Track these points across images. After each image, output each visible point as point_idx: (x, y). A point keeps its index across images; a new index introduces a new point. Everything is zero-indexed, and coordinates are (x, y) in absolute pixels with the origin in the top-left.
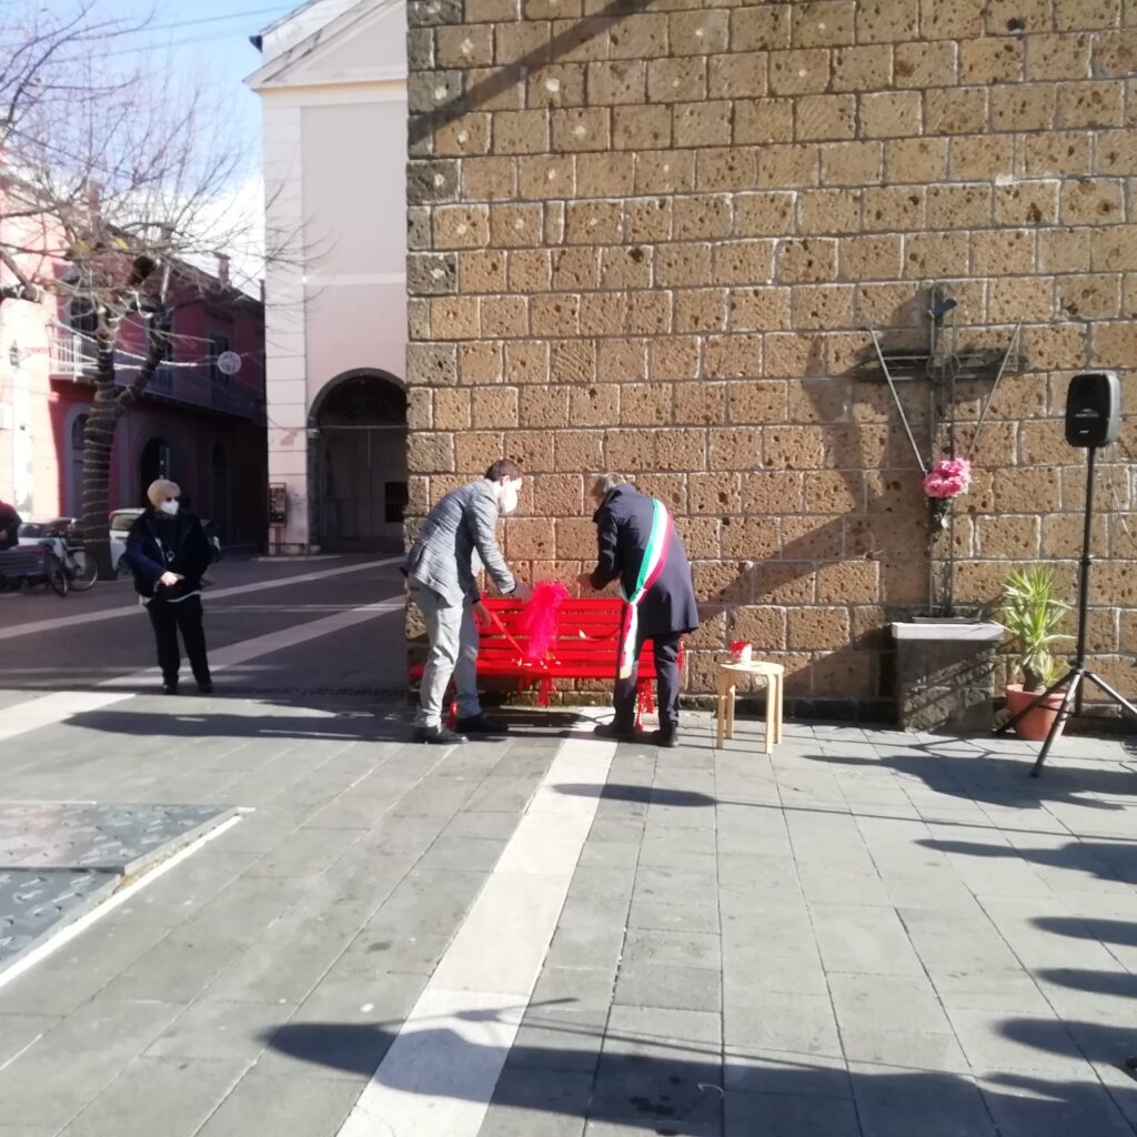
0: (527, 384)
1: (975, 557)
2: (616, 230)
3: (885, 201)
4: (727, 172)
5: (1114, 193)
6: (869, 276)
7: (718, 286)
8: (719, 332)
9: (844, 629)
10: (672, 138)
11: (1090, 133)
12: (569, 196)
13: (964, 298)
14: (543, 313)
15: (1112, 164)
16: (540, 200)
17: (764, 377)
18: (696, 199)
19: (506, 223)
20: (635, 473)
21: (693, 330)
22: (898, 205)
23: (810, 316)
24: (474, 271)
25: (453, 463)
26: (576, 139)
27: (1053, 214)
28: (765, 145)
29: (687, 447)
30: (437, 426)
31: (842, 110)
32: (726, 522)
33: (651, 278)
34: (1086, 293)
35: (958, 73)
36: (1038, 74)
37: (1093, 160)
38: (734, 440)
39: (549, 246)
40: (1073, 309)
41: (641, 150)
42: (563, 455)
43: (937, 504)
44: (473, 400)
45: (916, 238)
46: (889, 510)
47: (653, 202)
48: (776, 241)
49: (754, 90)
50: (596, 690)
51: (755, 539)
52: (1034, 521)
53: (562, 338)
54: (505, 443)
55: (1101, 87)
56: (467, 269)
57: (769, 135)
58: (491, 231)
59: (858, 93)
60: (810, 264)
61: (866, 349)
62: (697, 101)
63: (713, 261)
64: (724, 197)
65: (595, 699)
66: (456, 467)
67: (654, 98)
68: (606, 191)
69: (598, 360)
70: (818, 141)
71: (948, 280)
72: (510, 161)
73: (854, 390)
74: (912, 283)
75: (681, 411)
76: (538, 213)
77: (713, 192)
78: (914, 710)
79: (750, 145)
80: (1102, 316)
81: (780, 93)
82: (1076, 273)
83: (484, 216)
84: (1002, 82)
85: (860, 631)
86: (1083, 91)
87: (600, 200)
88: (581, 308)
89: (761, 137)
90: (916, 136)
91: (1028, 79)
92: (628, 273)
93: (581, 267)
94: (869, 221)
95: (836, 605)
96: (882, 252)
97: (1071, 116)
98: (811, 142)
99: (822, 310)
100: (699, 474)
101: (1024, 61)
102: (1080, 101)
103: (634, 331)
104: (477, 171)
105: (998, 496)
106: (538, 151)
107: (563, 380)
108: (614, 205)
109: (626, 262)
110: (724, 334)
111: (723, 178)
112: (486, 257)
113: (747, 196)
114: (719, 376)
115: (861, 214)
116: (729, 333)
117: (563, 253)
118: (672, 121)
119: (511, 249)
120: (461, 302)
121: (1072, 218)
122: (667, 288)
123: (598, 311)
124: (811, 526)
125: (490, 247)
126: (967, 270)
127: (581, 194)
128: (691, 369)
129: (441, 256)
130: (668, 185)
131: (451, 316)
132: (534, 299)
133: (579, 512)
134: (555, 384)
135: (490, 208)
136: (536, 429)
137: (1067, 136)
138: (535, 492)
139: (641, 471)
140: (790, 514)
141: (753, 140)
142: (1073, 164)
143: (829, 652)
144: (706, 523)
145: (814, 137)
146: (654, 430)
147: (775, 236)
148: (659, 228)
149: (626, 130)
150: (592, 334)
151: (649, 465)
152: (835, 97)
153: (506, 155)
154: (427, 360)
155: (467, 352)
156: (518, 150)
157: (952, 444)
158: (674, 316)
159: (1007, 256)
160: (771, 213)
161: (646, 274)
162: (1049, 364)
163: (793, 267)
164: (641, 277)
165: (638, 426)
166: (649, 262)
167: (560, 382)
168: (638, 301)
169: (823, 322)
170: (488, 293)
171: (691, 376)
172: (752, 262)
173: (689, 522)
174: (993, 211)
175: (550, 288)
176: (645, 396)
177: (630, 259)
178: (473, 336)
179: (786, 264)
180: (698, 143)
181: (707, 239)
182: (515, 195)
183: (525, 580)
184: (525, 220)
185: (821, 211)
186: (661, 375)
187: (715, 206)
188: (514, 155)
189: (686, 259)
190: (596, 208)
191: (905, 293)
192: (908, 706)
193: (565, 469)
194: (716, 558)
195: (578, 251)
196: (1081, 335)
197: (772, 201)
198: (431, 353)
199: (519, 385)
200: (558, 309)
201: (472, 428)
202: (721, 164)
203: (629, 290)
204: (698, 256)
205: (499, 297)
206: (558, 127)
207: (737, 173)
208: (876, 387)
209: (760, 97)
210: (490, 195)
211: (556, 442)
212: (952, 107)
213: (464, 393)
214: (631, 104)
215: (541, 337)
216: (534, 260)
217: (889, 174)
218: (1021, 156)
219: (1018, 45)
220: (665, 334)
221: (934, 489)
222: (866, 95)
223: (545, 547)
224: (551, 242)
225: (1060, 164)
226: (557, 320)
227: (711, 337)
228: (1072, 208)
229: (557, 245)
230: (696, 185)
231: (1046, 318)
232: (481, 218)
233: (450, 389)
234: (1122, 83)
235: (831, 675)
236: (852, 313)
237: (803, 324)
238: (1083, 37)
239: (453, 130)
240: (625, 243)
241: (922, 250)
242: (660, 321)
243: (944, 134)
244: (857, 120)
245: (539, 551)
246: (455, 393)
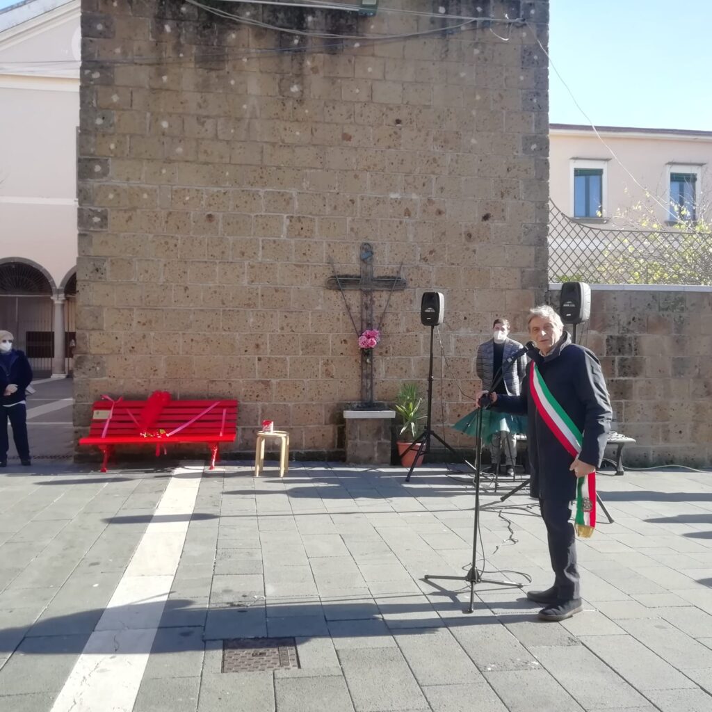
0: (149, 282)
1: (382, 378)
2: (200, 203)
3: (338, 201)
4: (259, 179)
5: (443, 207)
6: (331, 237)
7: (255, 236)
8: (256, 260)
9: (320, 414)
10: (230, 159)
11: (432, 177)
12: (173, 184)
13: (377, 251)
14: (158, 245)
15: (442, 192)
16: (157, 184)
17: (279, 285)
18: (243, 191)
19: (137, 195)
20: (209, 332)
21: (241, 258)
22: (344, 203)
23: (302, 255)
24: (118, 220)
25: (104, 325)
26: (178, 154)
27: (416, 213)
28: (279, 167)
29: (238, 319)
30: (95, 304)
32: (259, 359)
33: (219, 230)
34: (431, 252)
36: (409, 146)
37: (434, 190)
38: (264, 316)
39: (162, 209)
40: (425, 260)
41: (214, 163)
42: (169, 322)
43: (365, 352)
45: (354, 220)
46: (342, 354)
47: (221, 191)
48: (285, 216)
49: (273, 139)
51: (275, 368)
52: (409, 360)
53: (169, 258)
54: (135, 314)
55: (437, 155)
56: (114, 218)
57: (281, 162)
58: (128, 199)
59: (325, 146)
60: (302, 228)
61: (330, 273)
62: (244, 142)
63: (252, 223)
64: (258, 191)
66: (106, 327)
67: (220, 138)
68: (194, 182)
69: (189, 271)
70: (306, 168)
71: (369, 242)
73: (324, 292)
74: (352, 242)
75: (235, 300)
76: (156, 191)
77: (252, 188)
79: (271, 167)
80: (438, 263)
81: (286, 142)
82: (427, 242)
84: (392, 148)
85: (328, 415)
86: (429, 157)
87: (191, 187)
88: (179, 243)
89: (277, 163)
90: (353, 170)
91: (405, 148)
93: (180, 221)
94: (330, 210)
95: (316, 402)
96: (338, 226)
97: (424, 168)
98: (302, 168)
99: (308, 253)
100: (245, 334)
101: (402, 140)
102: (428, 161)
104: (120, 166)
105: (393, 348)
106: (156, 158)
107: (170, 281)
108: (198, 190)
109: (205, 220)
111: (257, 182)
112: (125, 212)
113: (270, 192)
114: (255, 282)
115: (327, 206)
116: (261, 261)
117: (170, 213)
118: (230, 150)
119: (140, 209)
121: (425, 216)
122: (228, 236)
123: (189, 245)
124: (304, 361)
126: (378, 238)
127: (180, 183)
128: (241, 278)
129: (99, 210)
130: (228, 183)
131: (104, 243)
133: (178, 353)
134: (164, 283)
135: (128, 186)
137: (422, 178)
138: (152, 342)
139: (213, 331)
140: (293, 355)
141: (273, 164)
142: (424, 191)
143: (312, 426)
144: (249, 359)
146: (220, 310)
148: (223, 204)
149: (205, 152)
150: (186, 257)
151: (217, 328)
152: (314, 148)
153: (138, 158)
154: (89, 267)
155: (113, 264)
156: (145, 157)
158: (232, 250)
159: (395, 233)
160: (282, 202)
161: (216, 227)
162: (415, 285)
163: (293, 229)
164: (213, 229)
165: (211, 307)
166: (218, 222)
167: (167, 282)
168: (211, 241)
169: (309, 258)
170: (126, 232)
171: (240, 282)
172: (273, 225)
173: (240, 359)
174: (389, 210)
175: (162, 232)
176: (215, 291)
177: (208, 219)
178: (117, 255)
179: (290, 228)
180: (244, 162)
182: (142, 180)
183: (146, 390)
184: (148, 194)
185: (308, 203)
186: (224, 281)
187: (253, 195)
188: (142, 159)
189: (238, 221)
190: (189, 191)
193: (171, 329)
194: (254, 378)
195: (178, 213)
196: (429, 272)
197: (283, 195)
198: (91, 263)
199: (143, 283)
200: (167, 243)
202: (256, 175)
204: (244, 220)
205: (132, 234)
206: (168, 147)
208: (335, 292)
209: (276, 144)
210: (128, 179)
211: (165, 314)
212: (369, 158)
214: (208, 139)
215: (157, 257)
216: (153, 216)
217: (340, 188)
218: (402, 185)
219: (400, 132)
220: (226, 259)
221: (363, 343)
222: (328, 148)
224: (163, 206)
225: (419, 190)
226: (166, 248)
227: (251, 262)
228: (425, 212)
229: (166, 209)
230: (243, 183)
231: (413, 264)
232: (122, 191)
233: (103, 284)
234: (446, 155)
235: (314, 438)
237: (298, 259)
239: (106, 142)
240: (204, 211)
241: (357, 227)
242: (223, 252)
243: (367, 171)
244: (325, 160)
245: (154, 374)
246: (106, 286)
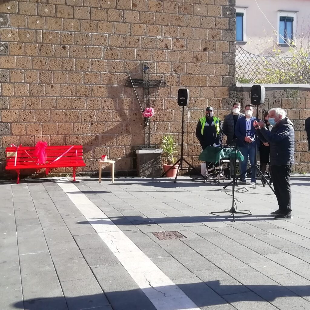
0: (32, 83)
1: (155, 133)
2: (58, 40)
3: (131, 39)
4: (89, 27)
5: (184, 43)
6: (128, 59)
7: (88, 58)
8: (88, 71)
9: (124, 152)
10: (74, 16)
11: (178, 28)
12: (43, 29)
13: (151, 66)
14: (36, 62)
15: (183, 36)
16: (35, 29)
17: (101, 84)
18: (81, 34)
19: (24, 35)
20: (65, 110)
21: (81, 70)
22: (134, 41)
23: (113, 69)
24: (14, 48)
25: (8, 106)
26: (45, 12)
27: (171, 47)
28: (99, 21)
29: (80, 103)
30: (3, 95)
31: (119, 14)
32: (92, 124)
33: (69, 55)
34: (178, 67)
35: (148, 8)
36: (166, 11)
37: (179, 34)
38: (94, 101)
39: (37, 43)
40: (175, 71)
41: (65, 18)
42: (43, 104)
43: (146, 119)
44: (15, 87)
45: (139, 50)
46: (134, 121)
47: (69, 33)
48: (103, 47)
49: (96, 5)
50: (55, 172)
51: (100, 128)
52: (168, 124)
53: (42, 70)
54: (25, 100)
55: (181, 16)
56: (11, 48)
57: (100, 18)
58: (19, 37)
59: (123, 10)
60: (112, 54)
61: (127, 78)
62: (80, 6)
63: (86, 51)
64: (89, 34)
65: (55, 175)
66: (9, 107)
67: (68, 4)
68: (54, 28)
69: (53, 77)
70: (114, 22)
71: (147, 62)
72: (25, 17)
73: (124, 88)
74: (138, 61)
75: (78, 92)
76: (34, 33)
77: (85, 32)
78: (143, 172)
79: (95, 20)
80: (182, 73)
81: (103, 7)
82: (176, 62)
83: (17, 32)
84: (158, 12)
85: (128, 153)
86: (176, 17)
87: (53, 31)
88: (48, 62)
89: (98, 19)
90: (138, 23)
91: (164, 12)
92: (62, 53)
93: (48, 50)
94: (127, 44)
95: (121, 146)
96: (131, 53)
97: (174, 23)
98: (112, 21)
99: (116, 67)
100: (84, 110)
101: (163, 7)
102: (176, 19)
103: (64, 69)
104: (14, 18)
105: (160, 117)
106: (33, 15)
107: (43, 82)
108: (57, 33)
109: (61, 50)
110: (90, 72)
111: (88, 29)
112: (18, 44)
113: (95, 34)
114: (89, 83)
115: (125, 42)
116: (91, 72)
117: (42, 45)
118: (74, 11)
119: (25, 43)
120: (10, 57)
121: (175, 48)
122: (73, 58)
123: (53, 63)
124: (115, 125)
125: (19, 42)
126: (151, 59)
127: (47, 29)
128: (81, 81)
129: (3, 43)
130: (73, 29)
131: (7, 61)
132: (33, 58)
133: (49, 121)
134: (40, 83)
135: (19, 30)
136: (35, 96)
137: (173, 28)
138: (35, 115)
139: (67, 109)
140: (109, 122)
141: (96, 19)
142: (174, 35)
143: (120, 159)
144: (86, 124)
145: (112, 20)
146: (71, 98)
147: (103, 46)
148: (71, 41)
149: (60, 12)
150: (52, 69)
151: (69, 107)
152: (117, 10)
153: (23, 15)
155: (12, 73)
156: (27, 14)
157: (149, 104)
158: (76, 66)
159: (160, 56)
160: (102, 40)
161: (67, 53)
162: (171, 84)
163: (108, 55)
164: (66, 54)
165: (66, 97)
166: (68, 50)
167: (42, 83)
168: (65, 61)
169: (116, 70)
170: (18, 55)
171: (81, 83)
172: (97, 52)
173: (82, 124)
174: (157, 45)
175: (38, 55)
176: (68, 88)
177: (62, 49)
178: (14, 68)
179: (106, 54)
180: (81, 18)
181: (84, 45)
182: (26, 27)
183: (32, 141)
184: (30, 35)
185: (115, 40)
186: (72, 82)
187: (86, 36)
188: (26, 15)
189: (78, 50)
190: (52, 33)
191: (136, 64)
192: (141, 171)
193: (44, 108)
194: (89, 134)
195: (46, 45)
196: (177, 77)
197: (102, 36)
198: (1, 72)
199: (29, 83)
200: (41, 61)
201: (15, 96)
202: (88, 25)
203: (62, 57)
204: (82, 50)
205: (22, 57)
206: (39, 8)
207: (92, 28)
208: (130, 88)
209: (98, 8)
210: (19, 26)
211: (41, 100)
212: (146, 17)
213: (11, 86)
214: (61, 4)
215: (36, 70)
216: (33, 47)
217: (132, 32)
218: (163, 32)
219: (162, 3)
220: (73, 71)
221: (146, 115)
222: (125, 11)
223: (39, 131)
224: (38, 42)
225: (172, 35)
226: (41, 65)
227: (86, 72)
228: (175, 46)
229: (40, 43)
230: (81, 30)
231: (170, 73)
232: (16, 33)
233: (7, 84)
234: (185, 16)
235: (121, 164)
236: (124, 69)
237: (111, 70)
238: (176, 3)
239: (6, 5)
240: (61, 44)
241: (140, 53)
242: (71, 67)
243: (145, 24)
244: (123, 17)
245: (37, 133)
246: (8, 85)
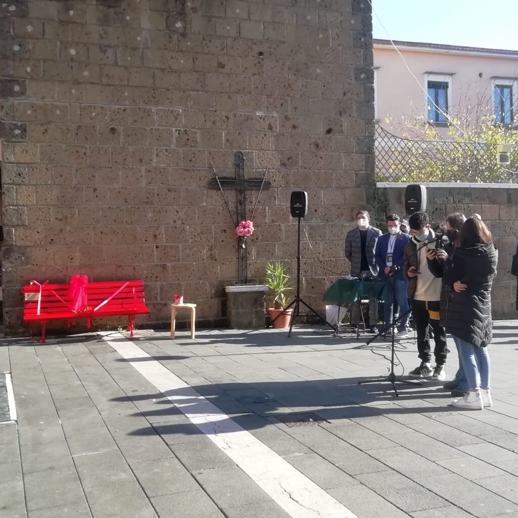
0: (63, 185)
2: (104, 118)
5: (297, 122)
6: (211, 147)
7: (150, 146)
8: (151, 165)
9: (207, 290)
10: (128, 82)
11: (288, 98)
12: (82, 102)
14: (71, 153)
15: (295, 112)
16: (68, 102)
17: (171, 186)
18: (140, 109)
19: (52, 111)
20: (116, 226)
21: (140, 164)
23: (189, 161)
24: (35, 132)
26: (84, 77)
28: (168, 89)
29: (139, 215)
30: (18, 204)
31: (198, 79)
32: (157, 247)
33: (121, 141)
35: (242, 70)
36: (270, 74)
37: (290, 109)
38: (160, 212)
39: (73, 123)
40: (284, 165)
41: (115, 85)
42: (82, 218)
43: (241, 239)
44: (37, 192)
45: (229, 133)
46: (222, 241)
47: (121, 108)
49: (162, 66)
51: (170, 254)
52: (275, 245)
54: (53, 212)
55: (291, 81)
56: (32, 131)
58: (44, 114)
61: (212, 176)
62: (138, 67)
64: (152, 109)
65: (100, 328)
66: (29, 223)
67: (120, 64)
73: (207, 192)
74: (228, 150)
75: (136, 199)
76: (67, 108)
80: (294, 167)
81: (173, 69)
82: (285, 151)
83: (40, 107)
84: (257, 75)
85: (213, 291)
86: (285, 82)
87: (97, 105)
88: (89, 152)
91: (266, 75)
92: (110, 138)
93: (88, 133)
94: (210, 124)
95: (203, 281)
96: (216, 137)
97: (281, 91)
99: (193, 159)
100: (145, 226)
101: (264, 68)
102: (284, 86)
103: (114, 163)
104: (36, 86)
105: (262, 235)
106: (66, 80)
108: (103, 108)
111: (151, 101)
112: (42, 126)
113: (162, 109)
114: (152, 184)
115: (207, 122)
116: (156, 166)
117: (80, 127)
118: (128, 75)
119: (54, 123)
120: (30, 146)
122: (128, 146)
123: (97, 154)
124: (193, 248)
127: (87, 101)
128: (140, 181)
129: (19, 124)
130: (127, 101)
131: (25, 152)
133: (90, 244)
135: (43, 103)
136: (68, 205)
137: (280, 99)
138: (69, 235)
139: (119, 225)
140: (184, 243)
142: (282, 110)
144: (148, 247)
145: (187, 88)
146: (124, 207)
147: (174, 127)
148: (124, 119)
149: (107, 76)
151: (122, 222)
153: (51, 80)
154: (13, 173)
156: (57, 79)
157: (245, 215)
158: (131, 157)
163: (181, 141)
164: (116, 140)
165: (117, 205)
166: (120, 134)
167: (79, 185)
168: (115, 150)
169: (194, 164)
170: (43, 142)
171: (140, 184)
172: (164, 137)
173: (141, 247)
174: (256, 125)
175: (73, 142)
176: (120, 192)
177: (111, 132)
178: (36, 162)
179: (179, 139)
180: (140, 85)
181: (144, 126)
182: (55, 99)
184: (61, 111)
185: (192, 118)
186: (126, 183)
188: (54, 80)
189: (136, 134)
190: (95, 108)
191: (225, 154)
193: (83, 224)
194: (153, 263)
195: (86, 126)
196: (287, 175)
197: (172, 112)
198: (15, 169)
199: (59, 185)
200: (78, 151)
202: (150, 95)
204: (141, 133)
205: (48, 144)
206: (76, 71)
207: (157, 99)
208: (216, 191)
209: (165, 69)
210: (43, 98)
211: (78, 212)
213: (31, 189)
214: (109, 65)
215: (70, 164)
216: (66, 129)
217: (217, 106)
218: (265, 105)
219: (262, 62)
220: (128, 165)
222: (207, 74)
223: (74, 259)
226: (78, 156)
227: (148, 168)
229: (76, 123)
230: (139, 103)
231: (276, 167)
235: (203, 309)
236: (205, 161)
237: (186, 164)
240: (108, 125)
242: (125, 159)
243: (238, 93)
244: (204, 84)
245: (71, 262)
246: (27, 188)
